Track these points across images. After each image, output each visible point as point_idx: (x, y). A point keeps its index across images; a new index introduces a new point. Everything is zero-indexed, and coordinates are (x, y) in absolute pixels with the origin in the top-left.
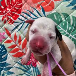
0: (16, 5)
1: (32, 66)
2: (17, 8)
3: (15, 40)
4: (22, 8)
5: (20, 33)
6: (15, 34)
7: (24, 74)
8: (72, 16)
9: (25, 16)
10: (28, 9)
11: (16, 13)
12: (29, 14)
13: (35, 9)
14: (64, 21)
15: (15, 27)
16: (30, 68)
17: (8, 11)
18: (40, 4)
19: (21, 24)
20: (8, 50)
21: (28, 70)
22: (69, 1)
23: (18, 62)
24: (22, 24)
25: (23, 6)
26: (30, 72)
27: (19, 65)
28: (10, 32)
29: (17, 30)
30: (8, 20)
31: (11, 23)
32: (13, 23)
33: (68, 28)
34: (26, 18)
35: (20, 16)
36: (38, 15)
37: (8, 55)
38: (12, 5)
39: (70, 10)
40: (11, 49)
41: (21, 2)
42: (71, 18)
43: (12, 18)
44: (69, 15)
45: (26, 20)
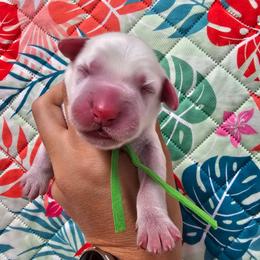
0: (1, 31)
1: (68, 219)
2: (6, 42)
4: (21, 40)
5: (19, 119)
7: (44, 245)
8: (174, 59)
9: (33, 65)
10: (40, 42)
11: (2, 58)
12: (45, 60)
16: (60, 224)
18: (78, 25)
19: (21, 90)
21: (56, 231)
22: (162, 14)
23: (24, 211)
24: (24, 92)
25: (24, 34)
26: (63, 238)
27: (26, 220)
29: (9, 111)
34: (36, 73)
35: (15, 66)
39: (166, 41)
41: (16, 21)
42: (172, 65)
44: (163, 56)
45: (35, 78)
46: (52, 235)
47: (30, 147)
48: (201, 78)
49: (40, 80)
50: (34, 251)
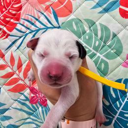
0: (12, 7)
2: (14, 12)
4: (22, 12)
5: (19, 52)
6: (12, 54)
7: (28, 118)
8: (101, 24)
9: (27, 25)
10: (31, 13)
11: (12, 20)
12: (34, 22)
13: (43, 14)
14: (88, 32)
15: (11, 43)
18: (51, 5)
19: (20, 37)
20: (1, 81)
21: (35, 112)
23: (19, 100)
24: (22, 38)
25: (23, 9)
26: (38, 116)
27: (20, 104)
28: (3, 51)
31: (5, 37)
32: (7, 37)
33: (95, 43)
34: (28, 29)
35: (18, 25)
36: (48, 22)
37: (2, 89)
38: (4, 7)
39: (96, 15)
40: (6, 79)
41: (19, 2)
42: (99, 28)
43: (5, 29)
44: (95, 23)
45: (28, 31)
46: (33, 114)
47: (24, 67)
48: (115, 35)
49: (30, 33)
50: (23, 121)
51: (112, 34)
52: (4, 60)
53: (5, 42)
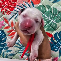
3: (12, 26)
4: (17, 2)
5: (15, 20)
6: (12, 22)
7: (20, 50)
8: (53, 7)
9: (19, 8)
10: (21, 3)
11: (12, 6)
13: (27, 3)
14: (47, 11)
15: (11, 16)
17: (6, 5)
19: (16, 14)
20: (7, 34)
21: (23, 47)
27: (16, 44)
28: (8, 20)
29: (13, 19)
30: (6, 12)
31: (9, 14)
32: (10, 14)
35: (15, 8)
37: (7, 38)
39: (51, 3)
40: (9, 33)
42: (52, 9)
43: (9, 10)
44: (50, 7)
46: (22, 48)
51: (58, 11)
52: (8, 24)
53: (9, 16)
